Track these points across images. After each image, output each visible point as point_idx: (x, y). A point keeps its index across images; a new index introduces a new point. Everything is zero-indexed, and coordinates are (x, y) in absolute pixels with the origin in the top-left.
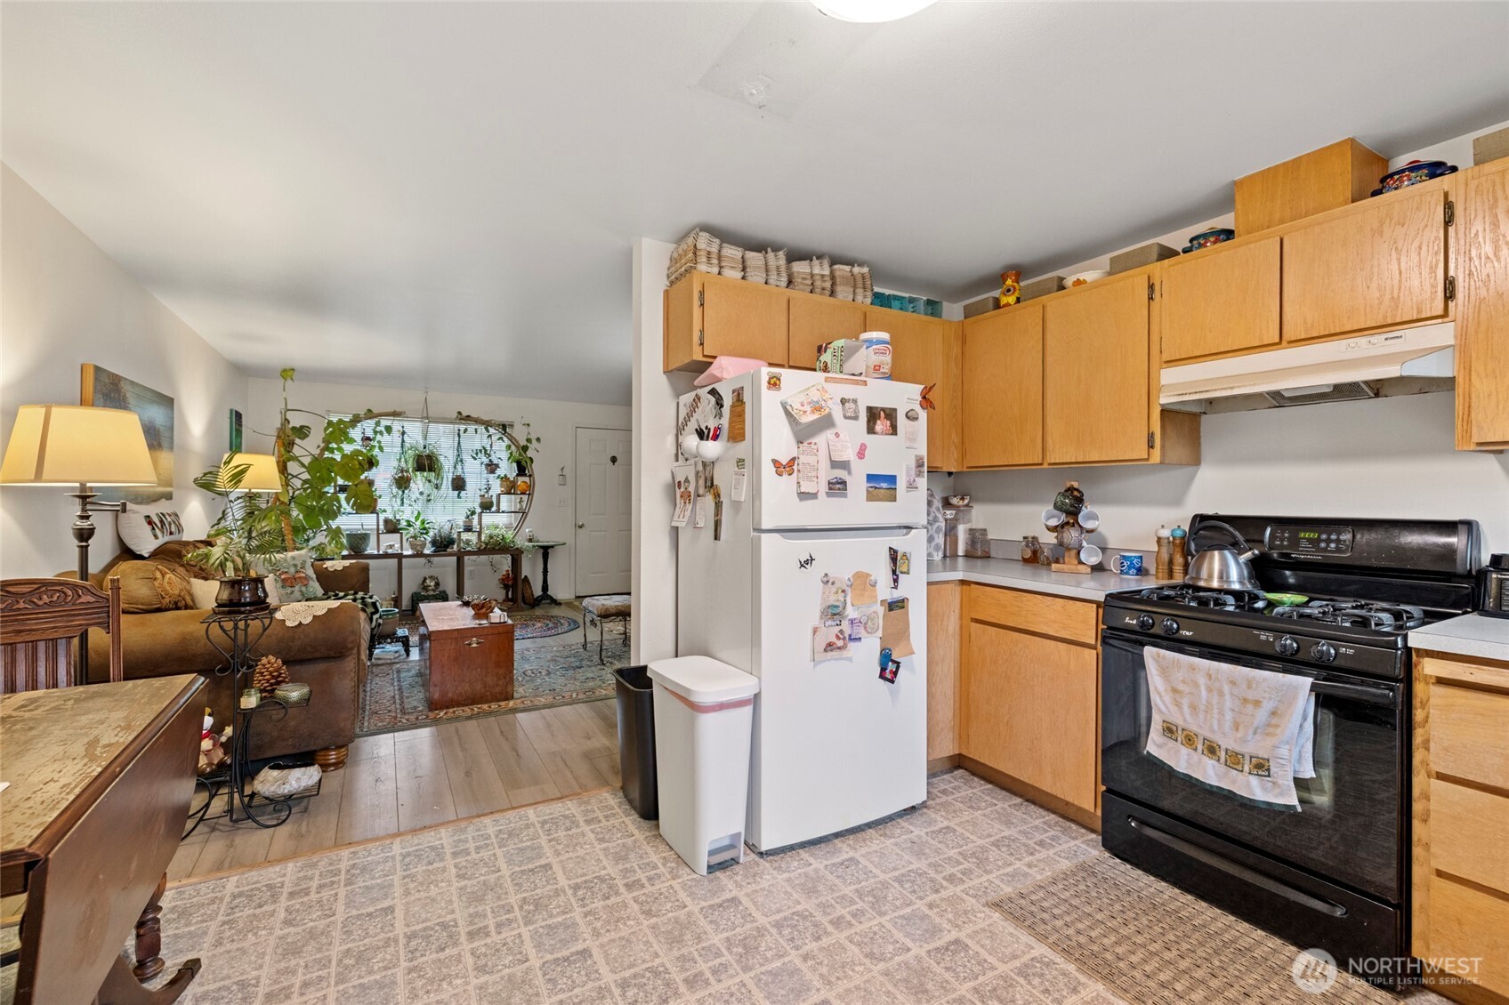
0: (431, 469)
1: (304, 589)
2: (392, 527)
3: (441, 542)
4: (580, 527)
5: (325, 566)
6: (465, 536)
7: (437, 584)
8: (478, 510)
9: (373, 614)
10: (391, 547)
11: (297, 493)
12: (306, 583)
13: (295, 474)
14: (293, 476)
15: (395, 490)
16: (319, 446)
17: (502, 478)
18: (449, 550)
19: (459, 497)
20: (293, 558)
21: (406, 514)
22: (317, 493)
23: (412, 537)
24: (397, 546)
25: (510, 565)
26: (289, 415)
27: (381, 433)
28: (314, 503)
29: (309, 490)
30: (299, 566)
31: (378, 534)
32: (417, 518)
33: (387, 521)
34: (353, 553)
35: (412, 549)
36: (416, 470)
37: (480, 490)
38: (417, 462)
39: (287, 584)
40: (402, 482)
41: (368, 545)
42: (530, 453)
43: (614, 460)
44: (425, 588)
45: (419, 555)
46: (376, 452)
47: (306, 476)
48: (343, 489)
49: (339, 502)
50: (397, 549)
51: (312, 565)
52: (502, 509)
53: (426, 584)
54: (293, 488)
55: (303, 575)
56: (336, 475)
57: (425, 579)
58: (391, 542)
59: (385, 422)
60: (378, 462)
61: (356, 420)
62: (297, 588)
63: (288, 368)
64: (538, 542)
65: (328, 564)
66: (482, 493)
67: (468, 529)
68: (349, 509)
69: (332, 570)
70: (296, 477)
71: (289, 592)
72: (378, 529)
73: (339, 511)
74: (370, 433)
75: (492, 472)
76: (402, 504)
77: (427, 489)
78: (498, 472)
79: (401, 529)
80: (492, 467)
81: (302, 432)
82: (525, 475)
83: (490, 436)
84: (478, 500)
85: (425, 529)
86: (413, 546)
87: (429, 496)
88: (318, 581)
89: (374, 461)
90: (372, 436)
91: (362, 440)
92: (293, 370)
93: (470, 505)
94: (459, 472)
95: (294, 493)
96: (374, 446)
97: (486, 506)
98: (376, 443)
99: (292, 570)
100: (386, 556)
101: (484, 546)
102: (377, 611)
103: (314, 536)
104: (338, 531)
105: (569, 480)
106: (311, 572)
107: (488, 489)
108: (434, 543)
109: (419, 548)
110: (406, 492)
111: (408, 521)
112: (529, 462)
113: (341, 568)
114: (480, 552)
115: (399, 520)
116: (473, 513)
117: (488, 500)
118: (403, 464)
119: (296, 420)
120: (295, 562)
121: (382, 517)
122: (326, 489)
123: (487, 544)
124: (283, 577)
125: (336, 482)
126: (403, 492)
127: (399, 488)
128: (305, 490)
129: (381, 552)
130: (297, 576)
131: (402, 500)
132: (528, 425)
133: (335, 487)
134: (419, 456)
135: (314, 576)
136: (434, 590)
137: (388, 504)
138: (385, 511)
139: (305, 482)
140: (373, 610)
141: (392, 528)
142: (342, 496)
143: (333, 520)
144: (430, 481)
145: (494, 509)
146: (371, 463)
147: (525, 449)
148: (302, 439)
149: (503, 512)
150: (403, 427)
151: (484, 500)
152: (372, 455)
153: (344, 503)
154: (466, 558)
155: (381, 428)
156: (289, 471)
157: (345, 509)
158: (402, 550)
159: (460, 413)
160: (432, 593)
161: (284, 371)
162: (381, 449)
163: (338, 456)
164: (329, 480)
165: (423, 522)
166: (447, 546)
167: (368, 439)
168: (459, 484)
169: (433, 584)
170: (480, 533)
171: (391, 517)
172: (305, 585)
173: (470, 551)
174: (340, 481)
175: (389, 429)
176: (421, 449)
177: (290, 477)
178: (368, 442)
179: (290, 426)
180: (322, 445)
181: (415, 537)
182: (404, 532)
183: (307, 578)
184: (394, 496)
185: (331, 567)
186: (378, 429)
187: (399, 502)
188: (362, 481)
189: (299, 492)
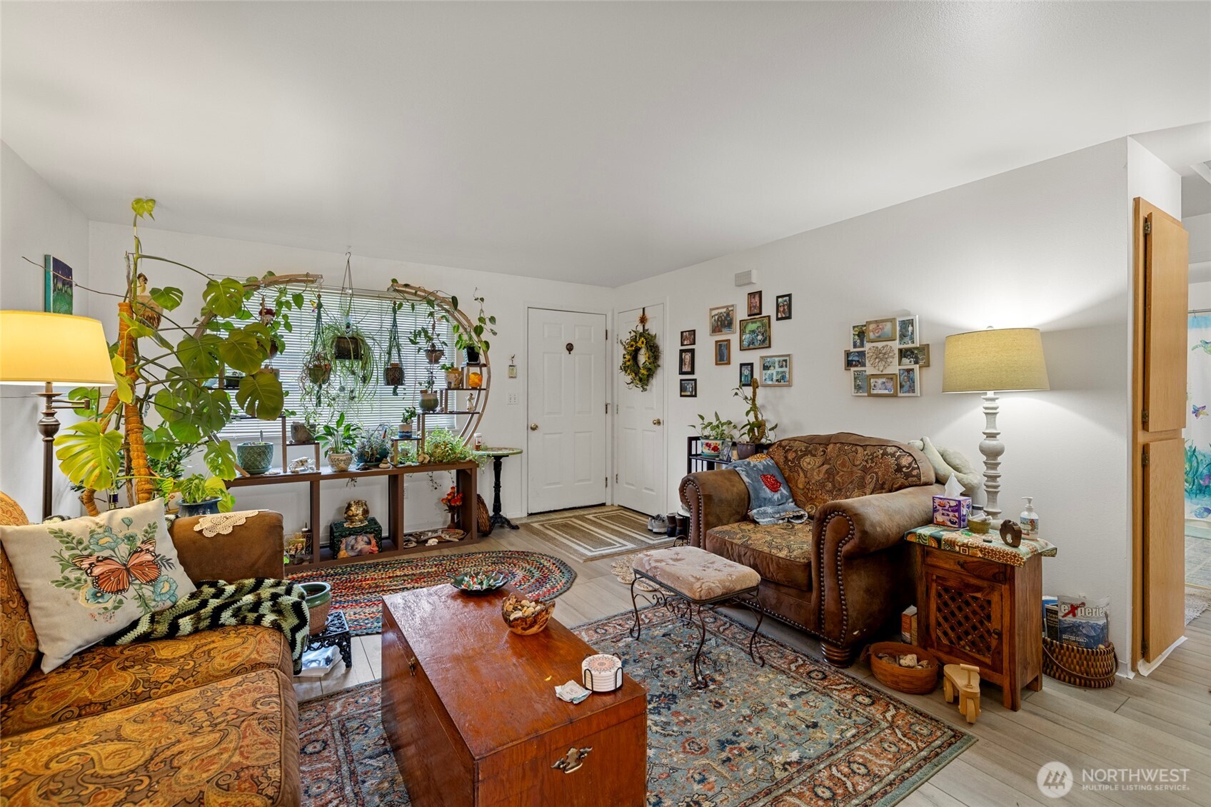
0: (358, 356)
1: (147, 591)
2: (304, 436)
3: (372, 455)
4: (533, 429)
5: (197, 528)
6: (402, 445)
7: (366, 512)
8: (419, 411)
9: (295, 630)
10: (303, 463)
11: (154, 390)
12: (152, 574)
13: (150, 358)
14: (148, 361)
15: (308, 384)
16: (196, 321)
17: (447, 369)
18: (382, 465)
19: (395, 393)
20: (128, 522)
21: (324, 418)
22: (192, 388)
23: (332, 449)
24: (311, 461)
25: (455, 480)
26: (144, 267)
27: (288, 304)
28: (189, 405)
29: (181, 384)
30: (140, 537)
31: (285, 446)
32: (339, 423)
33: (296, 428)
34: (248, 476)
35: (332, 466)
36: (337, 358)
37: (420, 384)
38: (338, 347)
39: (106, 587)
40: (318, 373)
41: (269, 462)
42: (485, 336)
43: (570, 348)
44: (350, 518)
45: (341, 473)
46: (281, 331)
47: (172, 362)
48: (233, 383)
49: (227, 402)
50: (310, 468)
51: (171, 530)
52: (449, 409)
53: (350, 513)
54: (147, 381)
55: (149, 557)
56: (222, 363)
57: (349, 506)
58: (301, 457)
59: (293, 289)
60: (283, 346)
61: (252, 286)
62: (131, 592)
63: (143, 197)
64: (486, 449)
65: (207, 523)
66: (423, 388)
67: (406, 436)
68: (242, 413)
69: (212, 535)
70: (153, 362)
71: (110, 605)
72: (284, 438)
73: (228, 416)
74: (271, 305)
75: (437, 361)
76: (319, 403)
77: (350, 383)
78: (443, 361)
79: (317, 438)
80: (434, 355)
81: (169, 296)
82: (478, 365)
83: (431, 314)
84: (419, 397)
85: (349, 437)
86: (333, 463)
87: (352, 392)
88: (182, 563)
89: (278, 343)
90: (273, 307)
91: (261, 313)
92: (153, 201)
93: (408, 404)
94: (395, 360)
95: (148, 389)
96: (279, 323)
97: (429, 406)
98: (280, 319)
99: (123, 550)
100: (296, 477)
101: (428, 458)
102: (303, 622)
103: (188, 454)
104: (226, 442)
105: (520, 370)
106: (166, 548)
107: (431, 383)
108: (362, 456)
109: (342, 465)
110: (324, 386)
111: (327, 427)
112: (484, 347)
113: (230, 530)
114: (422, 467)
115: (313, 426)
116: (413, 414)
117: (432, 397)
118: (319, 349)
119: (159, 277)
120: (131, 531)
121: (290, 421)
122: (204, 384)
123: (431, 456)
124: (97, 571)
125: (222, 372)
126: (320, 387)
127: (314, 381)
128: (173, 383)
129: (289, 473)
130: (136, 560)
131: (319, 398)
132: (482, 300)
133: (221, 379)
134: (339, 338)
135: (173, 554)
136: (361, 521)
137: (297, 404)
138: (293, 413)
139: (173, 371)
140: (296, 621)
141: (302, 436)
142: (232, 394)
143: (218, 429)
144: (353, 373)
145: (438, 409)
146: (275, 347)
147: (479, 331)
148: (171, 309)
149: (451, 413)
150: (319, 297)
151: (426, 398)
152: (275, 336)
153: (234, 404)
154: (406, 476)
155: (289, 298)
156: (141, 353)
157: (236, 412)
158: (318, 469)
159: (394, 281)
160: (358, 524)
161: (138, 201)
162: (288, 327)
163: (224, 334)
164: (211, 370)
165: (348, 428)
166: (380, 460)
167: (269, 312)
168: (395, 376)
169: (360, 511)
170: (421, 441)
171: (303, 421)
172: (152, 582)
173: (410, 466)
174: (229, 371)
175: (298, 299)
176: (344, 328)
177: (142, 362)
178: (269, 317)
179: (149, 287)
180: (201, 319)
181: (335, 450)
182: (322, 443)
183: (158, 563)
184: (308, 393)
185: (210, 529)
186: (284, 299)
187: (314, 401)
188: (261, 372)
189: (160, 387)
